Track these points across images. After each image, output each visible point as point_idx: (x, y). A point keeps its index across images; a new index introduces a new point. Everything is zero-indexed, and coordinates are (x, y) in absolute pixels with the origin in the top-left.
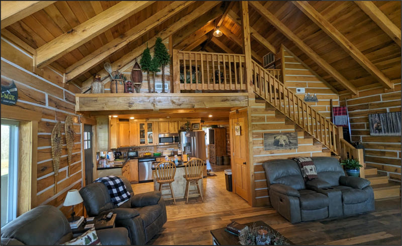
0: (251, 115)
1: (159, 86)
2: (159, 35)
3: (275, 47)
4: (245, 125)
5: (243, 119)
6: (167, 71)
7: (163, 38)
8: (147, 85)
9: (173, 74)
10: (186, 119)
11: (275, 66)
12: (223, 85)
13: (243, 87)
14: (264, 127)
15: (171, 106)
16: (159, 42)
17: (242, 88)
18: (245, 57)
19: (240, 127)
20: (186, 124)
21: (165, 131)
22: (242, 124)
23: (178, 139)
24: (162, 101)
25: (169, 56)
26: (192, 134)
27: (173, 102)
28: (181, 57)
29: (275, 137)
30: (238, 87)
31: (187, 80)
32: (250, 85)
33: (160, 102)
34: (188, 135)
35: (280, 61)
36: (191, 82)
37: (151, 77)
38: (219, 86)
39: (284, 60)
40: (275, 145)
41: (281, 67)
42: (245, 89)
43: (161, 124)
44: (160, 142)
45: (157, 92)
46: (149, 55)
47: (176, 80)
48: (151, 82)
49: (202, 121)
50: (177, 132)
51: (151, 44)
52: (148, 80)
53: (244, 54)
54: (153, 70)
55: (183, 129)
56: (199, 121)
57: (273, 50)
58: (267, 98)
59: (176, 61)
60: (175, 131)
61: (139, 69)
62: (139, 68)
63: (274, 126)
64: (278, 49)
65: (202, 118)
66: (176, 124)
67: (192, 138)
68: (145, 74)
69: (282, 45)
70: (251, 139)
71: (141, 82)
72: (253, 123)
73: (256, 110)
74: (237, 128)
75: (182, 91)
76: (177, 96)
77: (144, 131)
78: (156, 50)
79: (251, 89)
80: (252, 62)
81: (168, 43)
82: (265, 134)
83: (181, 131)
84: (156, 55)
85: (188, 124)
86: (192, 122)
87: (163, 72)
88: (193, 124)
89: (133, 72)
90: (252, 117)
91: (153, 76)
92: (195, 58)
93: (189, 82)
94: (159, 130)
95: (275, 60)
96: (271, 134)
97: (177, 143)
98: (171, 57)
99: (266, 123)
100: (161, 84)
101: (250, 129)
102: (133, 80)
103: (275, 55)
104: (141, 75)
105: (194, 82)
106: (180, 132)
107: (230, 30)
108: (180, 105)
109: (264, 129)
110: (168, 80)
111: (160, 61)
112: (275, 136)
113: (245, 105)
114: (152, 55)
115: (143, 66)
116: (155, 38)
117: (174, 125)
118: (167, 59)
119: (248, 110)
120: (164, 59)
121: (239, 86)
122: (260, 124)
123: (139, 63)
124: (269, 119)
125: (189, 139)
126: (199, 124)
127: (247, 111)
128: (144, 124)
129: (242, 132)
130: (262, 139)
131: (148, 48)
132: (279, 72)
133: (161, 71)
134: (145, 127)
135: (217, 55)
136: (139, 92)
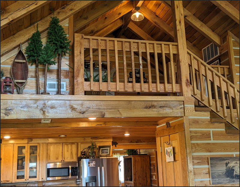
0: (189, 129)
1: (52, 86)
2: (55, 15)
3: (219, 35)
4: (181, 146)
5: (177, 136)
6: (65, 64)
7: (60, 18)
8: (34, 84)
9: (73, 69)
10: (89, 140)
11: (220, 61)
12: (146, 85)
13: (176, 88)
14: (209, 148)
15: (70, 115)
16: (55, 23)
17: (175, 90)
18: (177, 46)
19: (174, 148)
20: (89, 147)
21: (57, 159)
22: (175, 144)
23: (76, 171)
24: (56, 106)
25: (68, 43)
26: (99, 163)
27: (73, 109)
28: (86, 44)
29: (227, 164)
30: (168, 88)
31: (94, 78)
32: (187, 85)
33: (52, 107)
34: (93, 164)
35: (227, 54)
36: (101, 80)
37: (40, 73)
38: (141, 86)
39: (232, 53)
40: (228, 176)
41: (229, 63)
42: (178, 91)
43: (52, 148)
44: (48, 176)
45: (49, 94)
46: (40, 41)
47: (78, 76)
48: (41, 80)
49: (115, 143)
50: (75, 159)
51: (43, 26)
52: (37, 77)
53: (177, 42)
54: (45, 61)
55: (84, 155)
56: (109, 142)
57: (216, 39)
58: (211, 104)
59: (79, 49)
60: (72, 157)
61: (25, 61)
62: (24, 59)
63: (224, 147)
64: (224, 38)
65: (114, 138)
66: (74, 147)
67: (99, 168)
68: (32, 68)
69: (230, 33)
70: (191, 167)
71: (26, 79)
72: (193, 142)
73: (196, 122)
74: (169, 151)
75: (86, 93)
76: (79, 100)
77: (24, 158)
78: (49, 34)
79: (187, 91)
80: (188, 53)
81: (67, 25)
82: (212, 159)
83: (81, 158)
84: (50, 41)
85: (92, 147)
86: (98, 145)
87: (59, 66)
88: (100, 147)
89: (14, 64)
90: (191, 132)
91: (44, 71)
92: (106, 46)
93: (98, 81)
94: (48, 157)
95: (220, 53)
96: (221, 159)
97: (74, 177)
98: (71, 44)
99: (212, 141)
100: (56, 83)
101: (188, 151)
102: (14, 77)
103: (219, 46)
104: (26, 70)
105: (105, 80)
106: (79, 159)
107: (155, 13)
108: (83, 113)
109: (210, 152)
110: (66, 77)
111: (56, 49)
112: (227, 161)
113: (179, 115)
114: (44, 41)
115: (29, 56)
116: (49, 19)
117: (71, 149)
118: (65, 47)
119: (185, 122)
120: (61, 47)
121: (171, 87)
122: (203, 144)
123: (24, 52)
124: (217, 135)
125: (93, 170)
126: (109, 147)
127: (183, 123)
128: (24, 147)
129: (176, 155)
130: (207, 166)
131: (38, 32)
132: (226, 70)
133: (57, 64)
134: (26, 152)
135: (138, 43)
136: (22, 94)
